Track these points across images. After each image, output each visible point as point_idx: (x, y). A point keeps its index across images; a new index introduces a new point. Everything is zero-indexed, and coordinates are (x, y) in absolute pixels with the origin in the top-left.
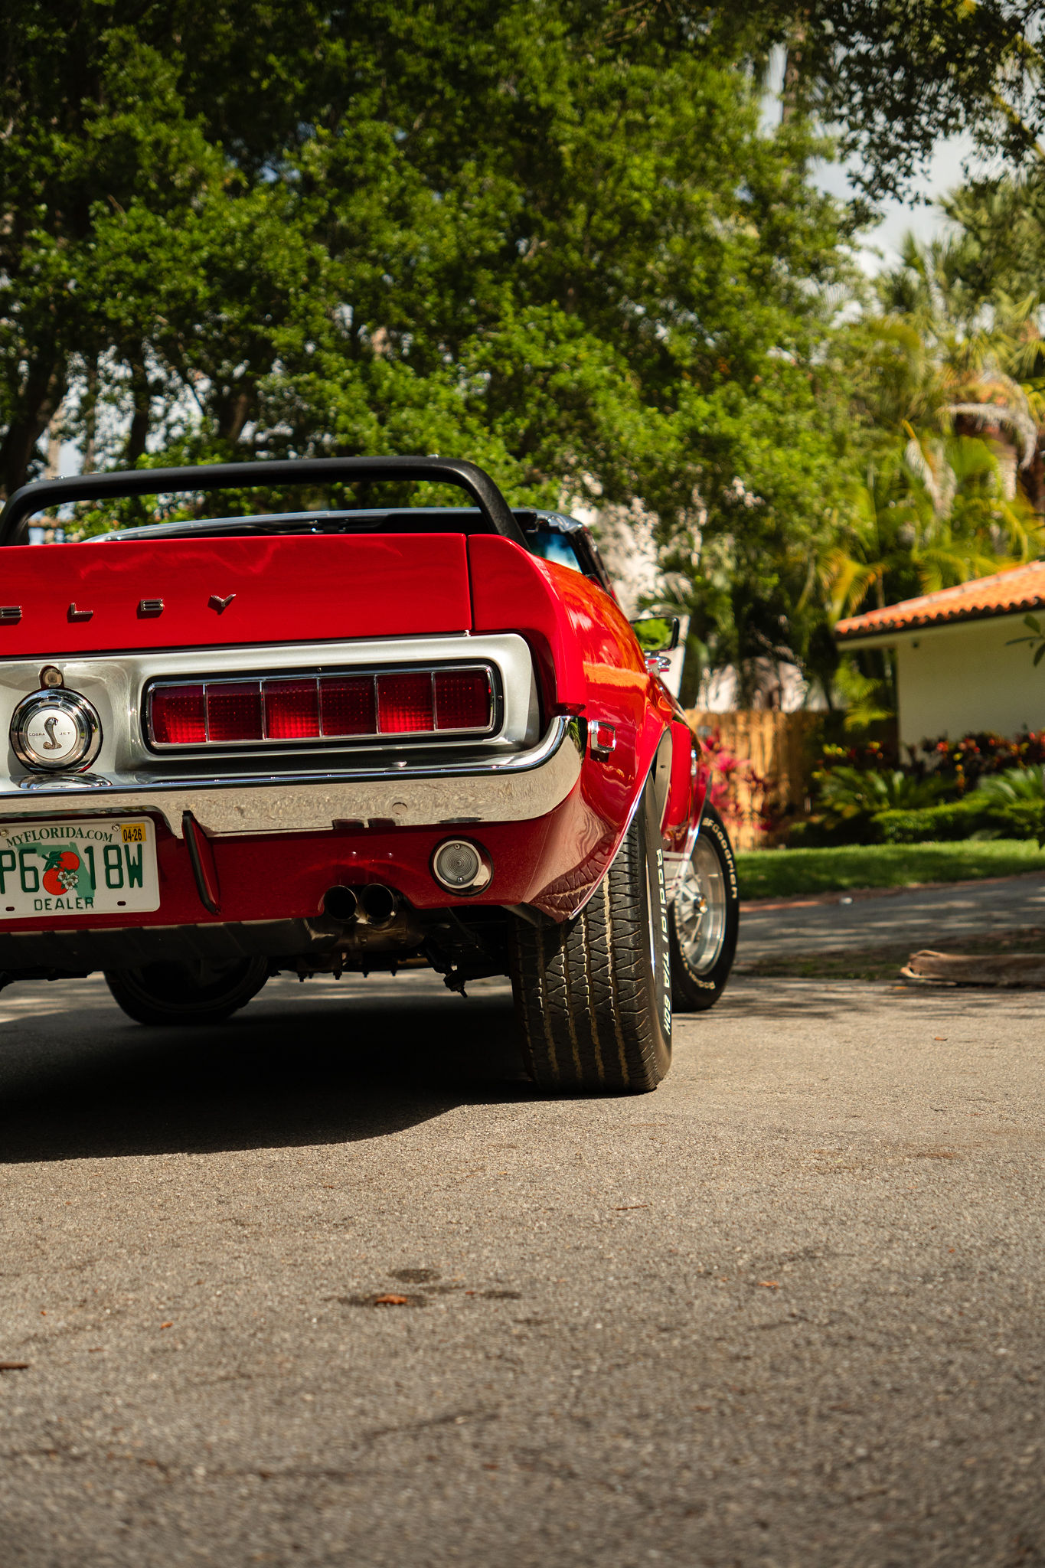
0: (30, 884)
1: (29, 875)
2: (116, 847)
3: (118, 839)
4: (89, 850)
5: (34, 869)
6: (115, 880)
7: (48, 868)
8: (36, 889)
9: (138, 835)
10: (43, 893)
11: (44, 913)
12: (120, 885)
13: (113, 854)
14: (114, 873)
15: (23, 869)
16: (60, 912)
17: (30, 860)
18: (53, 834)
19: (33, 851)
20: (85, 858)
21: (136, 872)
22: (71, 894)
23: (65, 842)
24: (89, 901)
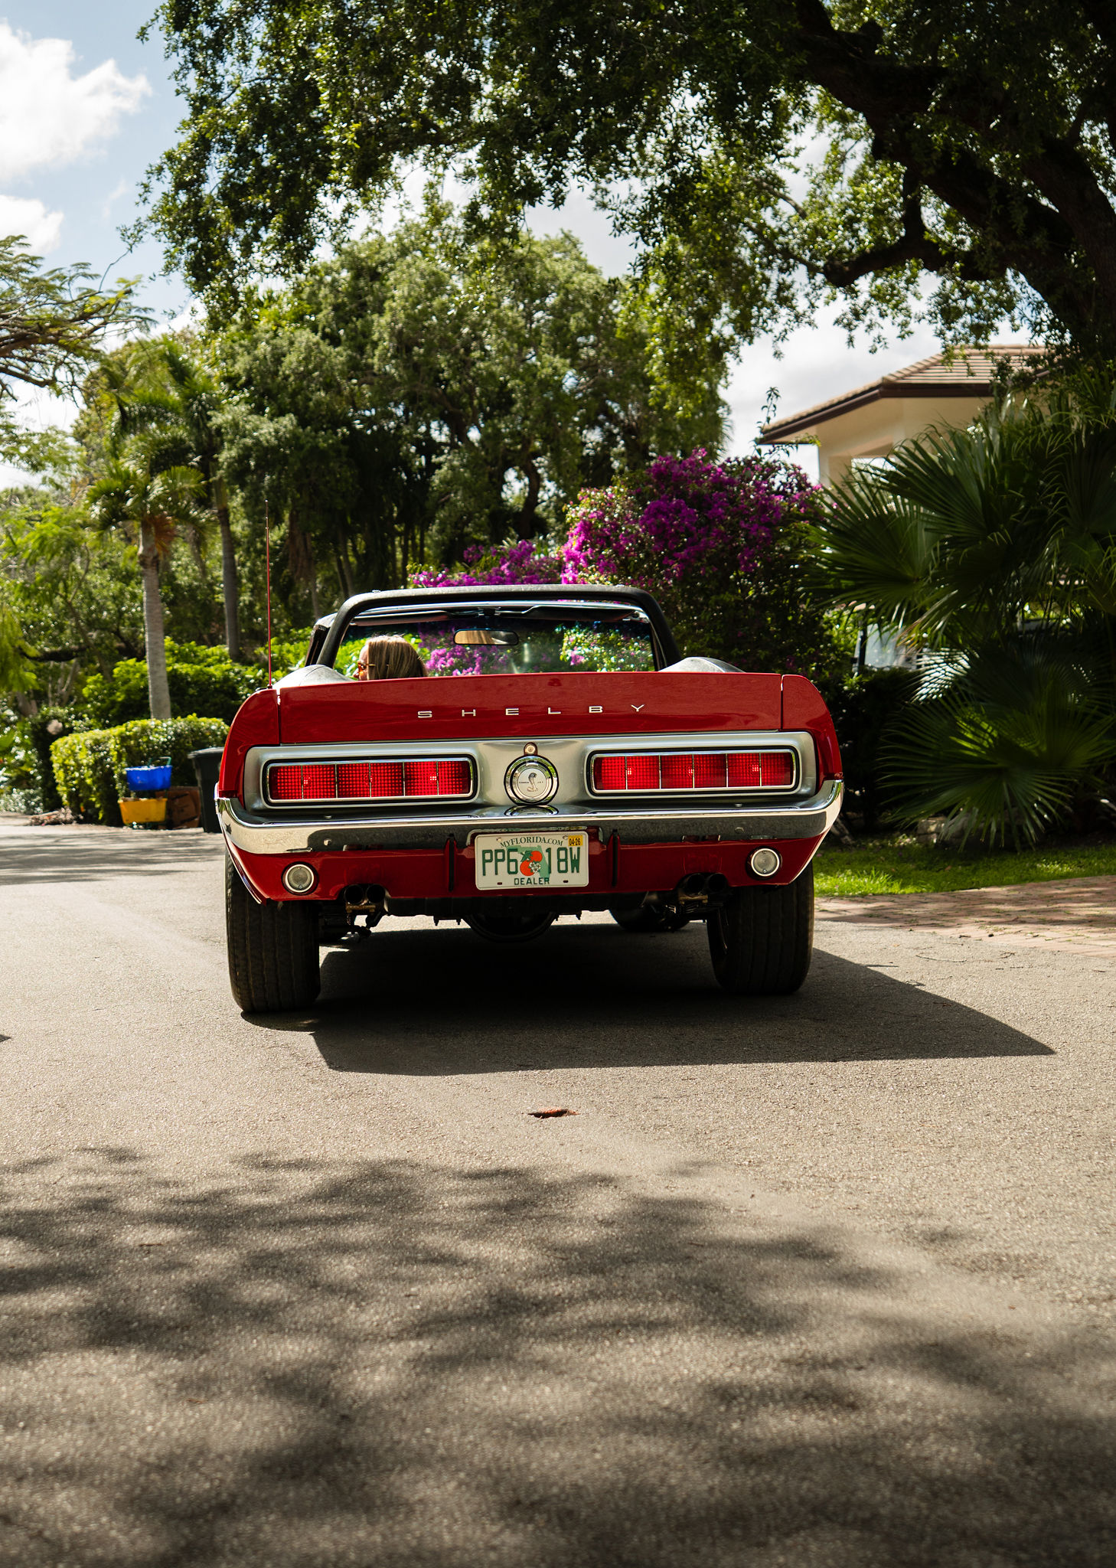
0: (513, 869)
1: (512, 864)
2: (565, 849)
3: (566, 844)
4: (549, 850)
5: (515, 861)
6: (563, 867)
7: (523, 860)
8: (516, 873)
9: (578, 842)
10: (520, 875)
11: (520, 886)
12: (566, 871)
13: (562, 854)
14: (563, 864)
15: (510, 861)
16: (529, 886)
17: (513, 855)
18: (528, 840)
19: (516, 850)
20: (546, 855)
21: (576, 864)
22: (536, 876)
23: (534, 845)
24: (547, 880)
